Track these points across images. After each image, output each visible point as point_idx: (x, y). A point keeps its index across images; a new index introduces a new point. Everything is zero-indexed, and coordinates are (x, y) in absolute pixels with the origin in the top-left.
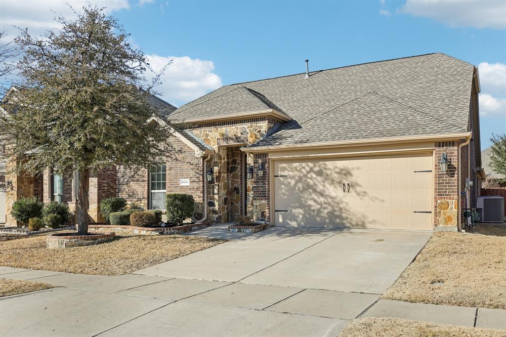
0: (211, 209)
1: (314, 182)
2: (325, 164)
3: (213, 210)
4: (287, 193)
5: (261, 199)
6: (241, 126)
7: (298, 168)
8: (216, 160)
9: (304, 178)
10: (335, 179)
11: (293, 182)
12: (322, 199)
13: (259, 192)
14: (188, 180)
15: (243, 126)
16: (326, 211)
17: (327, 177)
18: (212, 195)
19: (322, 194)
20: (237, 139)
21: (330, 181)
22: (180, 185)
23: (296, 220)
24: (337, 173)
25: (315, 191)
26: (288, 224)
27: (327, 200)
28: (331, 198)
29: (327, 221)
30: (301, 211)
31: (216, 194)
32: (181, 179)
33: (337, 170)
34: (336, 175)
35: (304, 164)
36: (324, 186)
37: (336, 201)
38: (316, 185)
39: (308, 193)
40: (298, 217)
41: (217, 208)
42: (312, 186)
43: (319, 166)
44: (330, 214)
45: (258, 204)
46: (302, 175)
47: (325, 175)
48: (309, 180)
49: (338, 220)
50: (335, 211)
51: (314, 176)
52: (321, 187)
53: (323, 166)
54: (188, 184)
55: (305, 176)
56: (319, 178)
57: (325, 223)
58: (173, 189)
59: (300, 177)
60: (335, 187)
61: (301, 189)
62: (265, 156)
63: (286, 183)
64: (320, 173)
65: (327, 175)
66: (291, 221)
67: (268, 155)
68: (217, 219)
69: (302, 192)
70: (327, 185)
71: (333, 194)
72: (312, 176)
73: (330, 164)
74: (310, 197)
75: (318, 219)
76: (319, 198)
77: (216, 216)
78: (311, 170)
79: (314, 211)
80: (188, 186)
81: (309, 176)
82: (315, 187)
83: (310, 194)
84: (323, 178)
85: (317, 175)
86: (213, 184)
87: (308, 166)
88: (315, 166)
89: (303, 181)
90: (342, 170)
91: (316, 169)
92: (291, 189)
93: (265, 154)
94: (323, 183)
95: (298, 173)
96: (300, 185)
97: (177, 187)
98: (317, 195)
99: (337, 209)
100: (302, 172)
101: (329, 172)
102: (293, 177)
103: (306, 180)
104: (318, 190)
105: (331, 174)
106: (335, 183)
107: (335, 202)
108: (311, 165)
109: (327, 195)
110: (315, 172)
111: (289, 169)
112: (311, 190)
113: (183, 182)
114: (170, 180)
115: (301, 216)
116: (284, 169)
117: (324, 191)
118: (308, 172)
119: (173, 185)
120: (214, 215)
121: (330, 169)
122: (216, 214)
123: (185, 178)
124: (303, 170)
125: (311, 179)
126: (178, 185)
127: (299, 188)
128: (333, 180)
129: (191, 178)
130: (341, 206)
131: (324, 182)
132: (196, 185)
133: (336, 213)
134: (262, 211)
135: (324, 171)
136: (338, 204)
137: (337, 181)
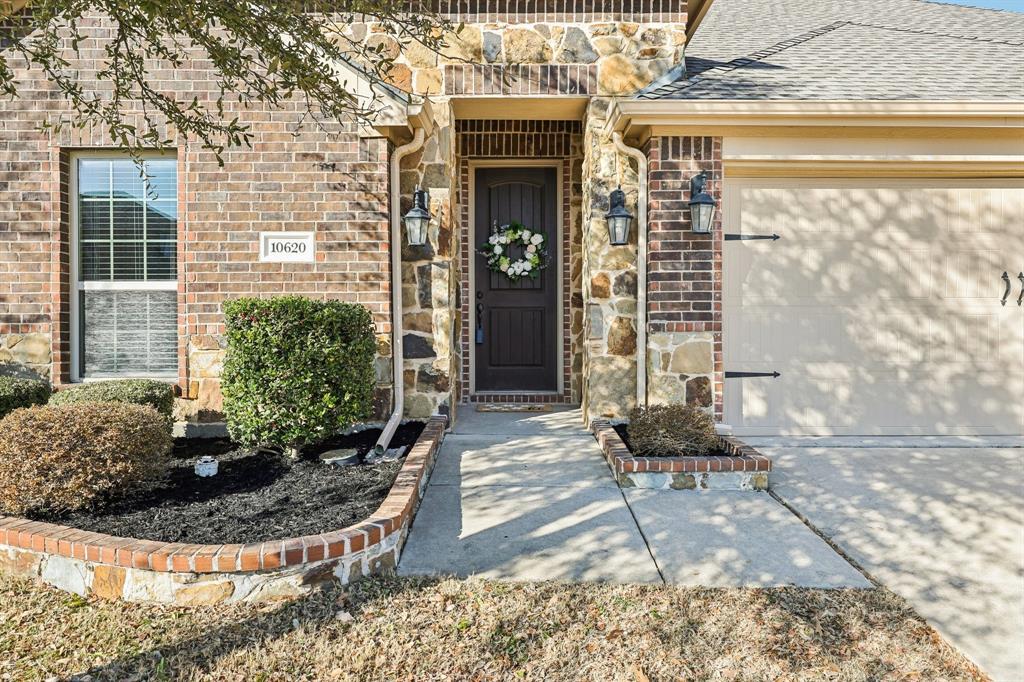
0: (417, 369)
1: (898, 259)
2: (945, 197)
3: (422, 373)
4: (784, 302)
5: (689, 329)
6: (565, 25)
7: (834, 207)
8: (438, 161)
9: (858, 246)
10: (982, 253)
11: (811, 259)
12: (930, 328)
13: (677, 296)
14: (309, 238)
15: (574, 25)
16: (944, 372)
17: (951, 245)
18: (417, 309)
19: (929, 308)
20: (550, 76)
21: (962, 259)
22: (263, 259)
23: (822, 408)
24: (991, 230)
25: (903, 296)
26: (789, 423)
27: (951, 329)
28: (968, 321)
29: (949, 406)
30: (843, 371)
31: (441, 303)
32: (263, 234)
33: (993, 220)
34: (987, 239)
35: (858, 194)
36: (939, 277)
37: (986, 333)
38: (908, 272)
39: (874, 304)
40: (833, 394)
41: (442, 360)
42: (889, 276)
43: (923, 203)
44: (961, 383)
45: (671, 349)
46: (849, 233)
47: (943, 236)
48: (880, 255)
49: (991, 406)
50: (981, 371)
51: (901, 237)
52: (927, 281)
53: (938, 201)
54: (308, 256)
55: (865, 237)
56: (921, 248)
57: (943, 416)
58: (222, 277)
59: (840, 240)
60: (983, 282)
61: (845, 286)
62: (708, 149)
63: (784, 262)
64: (923, 230)
65: (952, 236)
66: (802, 410)
67: (718, 146)
68: (443, 409)
69: (848, 299)
70: (953, 275)
71: (974, 309)
72: (891, 239)
73: (965, 198)
74: (882, 317)
75: (915, 403)
76: (918, 323)
77: (442, 397)
78: (890, 214)
79: (896, 369)
80: (307, 267)
81: (880, 237)
82: (902, 279)
83: (883, 308)
84: (937, 250)
85: (914, 237)
86: (424, 263)
87: (877, 199)
88: (904, 201)
89: (855, 255)
90: (1010, 219)
91: (911, 212)
92: (803, 286)
93: (708, 140)
94: (934, 267)
95: (833, 226)
96: (842, 273)
97: (245, 268)
98: (912, 313)
99: (988, 364)
100: (851, 223)
101: (958, 225)
102: (817, 241)
103: (865, 254)
104: (915, 291)
105: (968, 233)
106: (984, 265)
107: (982, 339)
108: (888, 195)
109: (950, 313)
110: (902, 225)
111: (795, 210)
112: (885, 294)
113: (275, 248)
114: (201, 237)
115: (843, 393)
116: (773, 208)
117: (939, 297)
118: (877, 225)
119: (217, 257)
120: (431, 395)
121: (964, 216)
122: (440, 389)
123: (289, 227)
124: (856, 215)
125: (886, 248)
126: (249, 257)
127: (835, 282)
128: (975, 258)
129: (321, 227)
130: (1005, 351)
131: (939, 261)
132: (350, 261)
133: (987, 380)
134: (692, 377)
135: (941, 221)
136: (993, 344)
137: (989, 261)
